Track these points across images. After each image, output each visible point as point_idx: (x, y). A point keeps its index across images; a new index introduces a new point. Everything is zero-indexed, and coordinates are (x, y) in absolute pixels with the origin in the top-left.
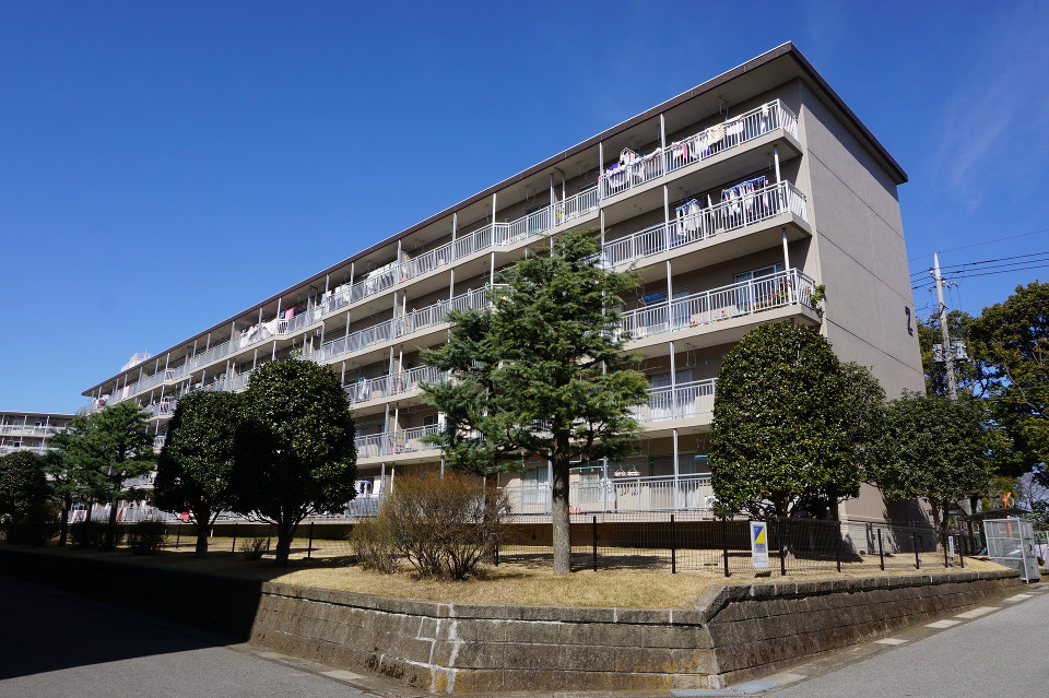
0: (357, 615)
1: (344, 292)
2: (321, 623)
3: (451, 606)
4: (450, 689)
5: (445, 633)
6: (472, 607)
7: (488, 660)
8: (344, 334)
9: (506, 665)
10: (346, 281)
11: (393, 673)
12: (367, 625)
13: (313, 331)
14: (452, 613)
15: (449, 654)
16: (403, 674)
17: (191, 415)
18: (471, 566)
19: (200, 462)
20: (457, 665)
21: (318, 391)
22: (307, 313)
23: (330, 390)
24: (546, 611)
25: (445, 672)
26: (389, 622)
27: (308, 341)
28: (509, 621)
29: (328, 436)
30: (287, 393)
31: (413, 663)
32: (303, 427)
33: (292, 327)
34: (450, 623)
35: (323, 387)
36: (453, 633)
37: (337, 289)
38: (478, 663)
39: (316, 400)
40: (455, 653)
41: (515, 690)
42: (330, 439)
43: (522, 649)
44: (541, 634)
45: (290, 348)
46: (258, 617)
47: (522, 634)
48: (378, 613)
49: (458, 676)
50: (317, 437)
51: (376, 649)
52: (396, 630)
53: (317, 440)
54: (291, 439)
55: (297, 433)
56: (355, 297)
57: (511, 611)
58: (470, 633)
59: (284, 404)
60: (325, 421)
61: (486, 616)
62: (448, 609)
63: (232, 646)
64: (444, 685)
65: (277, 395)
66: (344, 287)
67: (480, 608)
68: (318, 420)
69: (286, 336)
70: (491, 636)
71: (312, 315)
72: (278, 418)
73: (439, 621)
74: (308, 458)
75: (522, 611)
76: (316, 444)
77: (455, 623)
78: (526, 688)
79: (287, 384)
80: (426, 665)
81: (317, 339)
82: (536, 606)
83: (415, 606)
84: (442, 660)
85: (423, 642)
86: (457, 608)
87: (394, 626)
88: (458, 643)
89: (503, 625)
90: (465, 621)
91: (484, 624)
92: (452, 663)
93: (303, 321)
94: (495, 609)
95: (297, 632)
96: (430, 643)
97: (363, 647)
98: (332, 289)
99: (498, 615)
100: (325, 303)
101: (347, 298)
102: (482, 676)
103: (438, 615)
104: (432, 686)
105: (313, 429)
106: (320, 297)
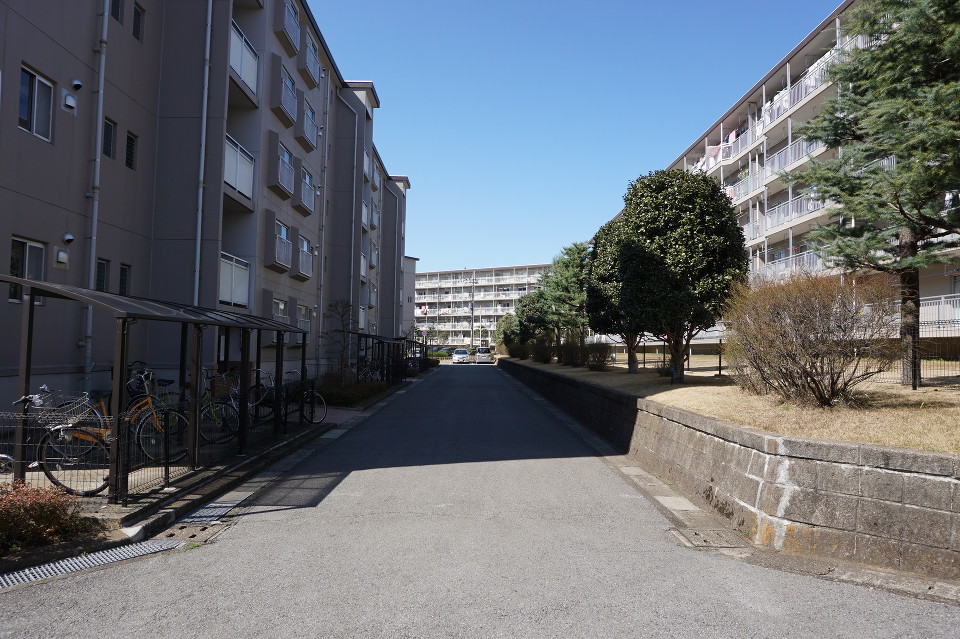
0: (701, 439)
1: (783, 98)
2: (674, 444)
3: (780, 440)
4: (778, 544)
5: (773, 473)
6: (808, 445)
7: (833, 516)
8: (787, 144)
9: (860, 528)
10: (782, 87)
11: (725, 510)
12: (707, 451)
13: (756, 149)
14: (782, 450)
15: (778, 501)
16: (732, 513)
17: (604, 245)
18: (843, 390)
19: (615, 287)
20: (788, 515)
21: (690, 200)
22: (749, 132)
23: (704, 197)
24: (928, 462)
25: (771, 523)
26: (725, 450)
27: (754, 160)
28: (866, 468)
29: (706, 248)
30: (657, 208)
31: (742, 503)
32: (676, 240)
33: (737, 149)
34: (780, 462)
35: (695, 195)
36: (783, 475)
37: (776, 98)
38: (818, 517)
39: (687, 209)
40: (785, 501)
41: (872, 563)
42: (707, 251)
43: (887, 510)
44: (922, 493)
45: (738, 171)
46: (635, 432)
47: (885, 488)
48: (717, 439)
49: (790, 531)
50: (692, 249)
51: (712, 480)
52: (730, 461)
53: (693, 252)
54: (666, 254)
55: (671, 247)
56: (794, 100)
57: (868, 456)
58: (807, 479)
59: (654, 220)
60: (700, 232)
61: (831, 457)
62: (776, 445)
63: (607, 458)
64: (770, 537)
65: (647, 211)
66: (782, 93)
67: (821, 447)
68: (691, 230)
69: (731, 161)
70: (836, 485)
71: (754, 134)
72: (651, 234)
73: (768, 456)
74: (683, 273)
75: (887, 459)
76: (691, 257)
77: (787, 462)
78: (890, 564)
79: (657, 198)
80: (753, 509)
81: (761, 156)
82: (910, 452)
83: (746, 437)
84: (771, 507)
85: (751, 480)
86: (787, 443)
87: (728, 457)
88: (790, 489)
89: (856, 473)
90: (802, 462)
91: (827, 468)
92: (781, 512)
93: (745, 140)
94: (843, 450)
95: (658, 450)
96: (758, 483)
97: (702, 476)
98: (770, 98)
99: (847, 457)
100: (765, 116)
101: (786, 105)
102: (823, 536)
103: (766, 451)
104: (757, 536)
105: (688, 243)
106: (760, 110)
